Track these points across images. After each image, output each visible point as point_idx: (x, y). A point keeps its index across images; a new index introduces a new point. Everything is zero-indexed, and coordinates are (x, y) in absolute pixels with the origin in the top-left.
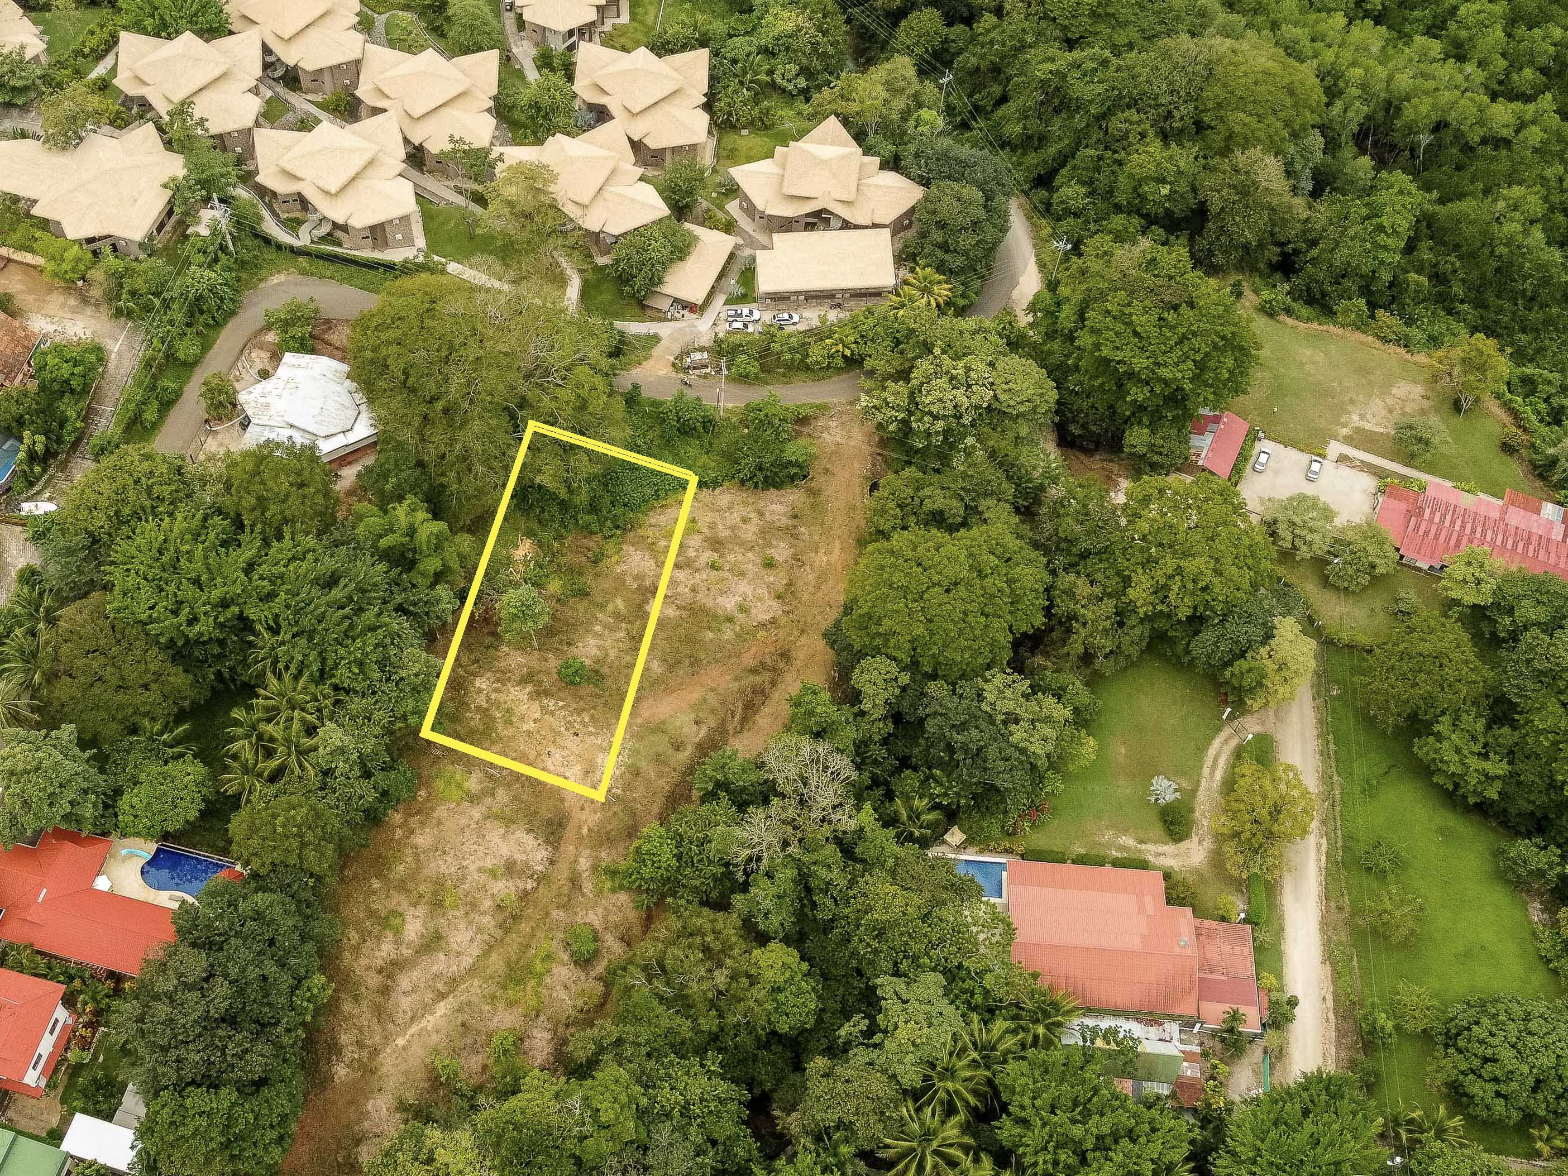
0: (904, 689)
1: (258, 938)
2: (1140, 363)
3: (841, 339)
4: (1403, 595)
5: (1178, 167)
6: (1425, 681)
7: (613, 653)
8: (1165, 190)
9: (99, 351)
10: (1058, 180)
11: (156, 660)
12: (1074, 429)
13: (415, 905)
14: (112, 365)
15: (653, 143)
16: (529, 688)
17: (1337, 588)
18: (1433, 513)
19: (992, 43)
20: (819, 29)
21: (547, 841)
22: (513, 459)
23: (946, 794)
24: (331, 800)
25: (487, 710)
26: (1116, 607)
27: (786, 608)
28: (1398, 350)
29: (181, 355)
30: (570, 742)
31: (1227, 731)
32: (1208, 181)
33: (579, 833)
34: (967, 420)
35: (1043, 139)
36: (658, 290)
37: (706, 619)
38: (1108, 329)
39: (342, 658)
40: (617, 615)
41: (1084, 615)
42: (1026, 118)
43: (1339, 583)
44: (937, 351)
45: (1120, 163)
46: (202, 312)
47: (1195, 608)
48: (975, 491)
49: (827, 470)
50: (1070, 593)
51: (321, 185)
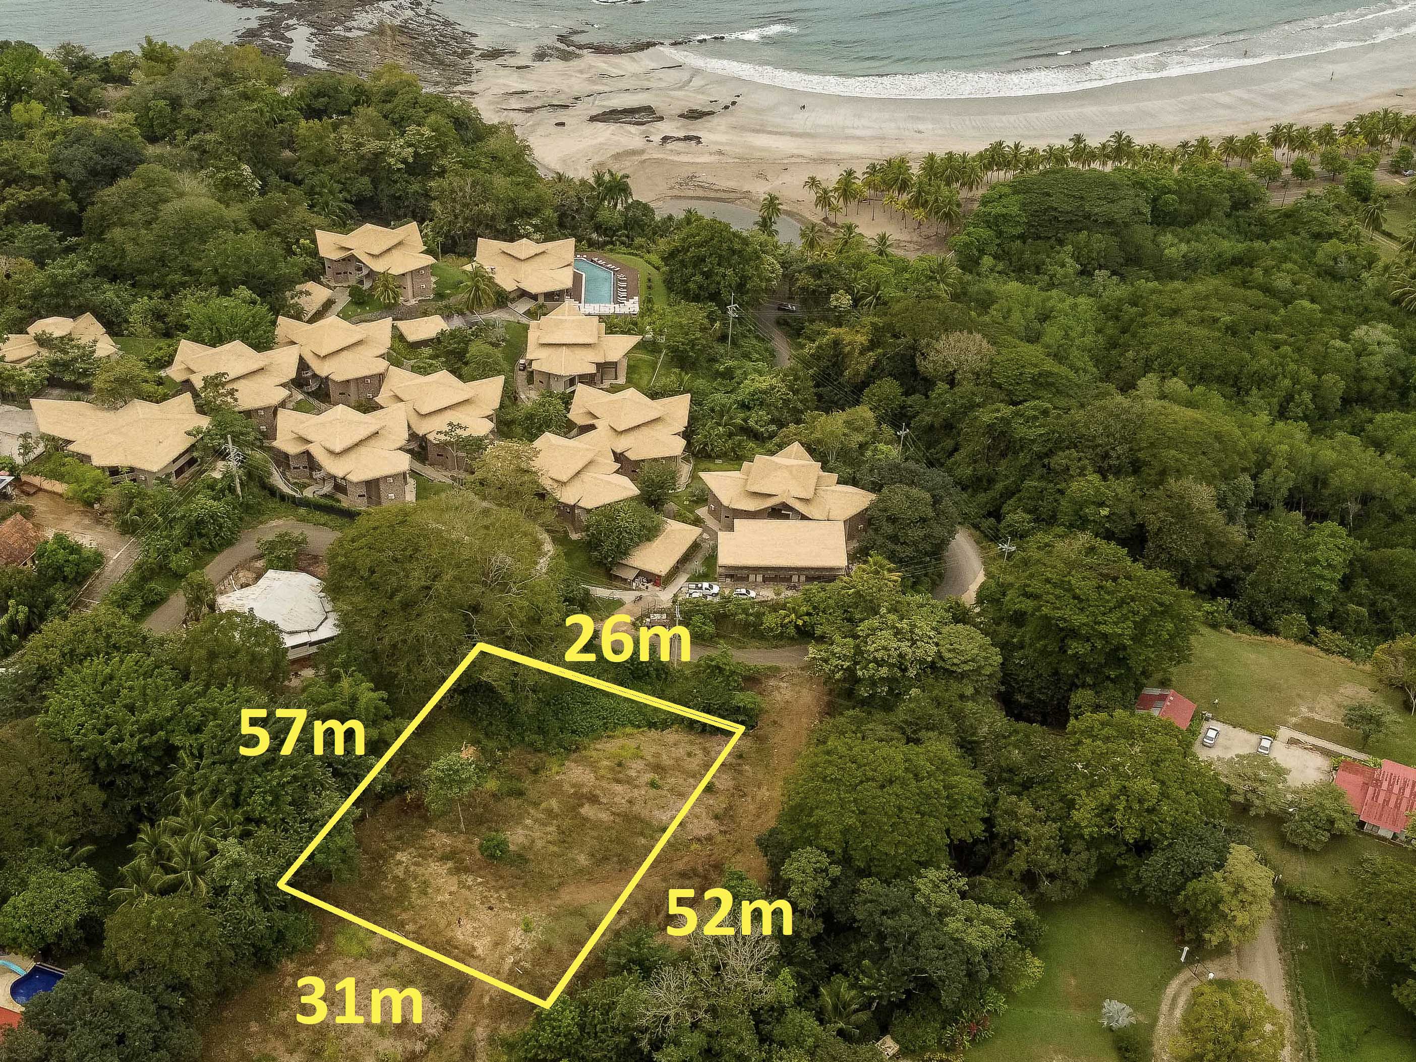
0: (835, 881)
1: (107, 1030)
2: (1079, 619)
3: (794, 608)
4: (1367, 855)
5: (1117, 495)
6: (1398, 921)
7: (539, 844)
8: (1105, 512)
9: (98, 559)
10: (1005, 508)
11: (73, 773)
12: (1021, 699)
13: (291, 1052)
14: (108, 569)
15: (632, 456)
16: (450, 864)
17: (1295, 847)
18: (1391, 785)
19: (944, 404)
20: (791, 388)
21: (444, 1006)
22: (464, 656)
23: (875, 988)
24: (219, 918)
25: (404, 880)
26: (1060, 830)
27: (722, 828)
28: (1343, 659)
29: (173, 566)
30: (485, 917)
31: (1186, 974)
32: (1146, 507)
33: (479, 1002)
34: (912, 673)
35: (991, 481)
36: (624, 562)
37: (639, 826)
38: (1048, 593)
39: (258, 787)
40: (549, 812)
41: (1026, 832)
42: (975, 462)
43: (1297, 841)
44: (883, 611)
45: (1061, 492)
46: (200, 535)
47: (1143, 830)
48: (917, 724)
49: (775, 722)
50: (1012, 814)
51: (328, 445)
